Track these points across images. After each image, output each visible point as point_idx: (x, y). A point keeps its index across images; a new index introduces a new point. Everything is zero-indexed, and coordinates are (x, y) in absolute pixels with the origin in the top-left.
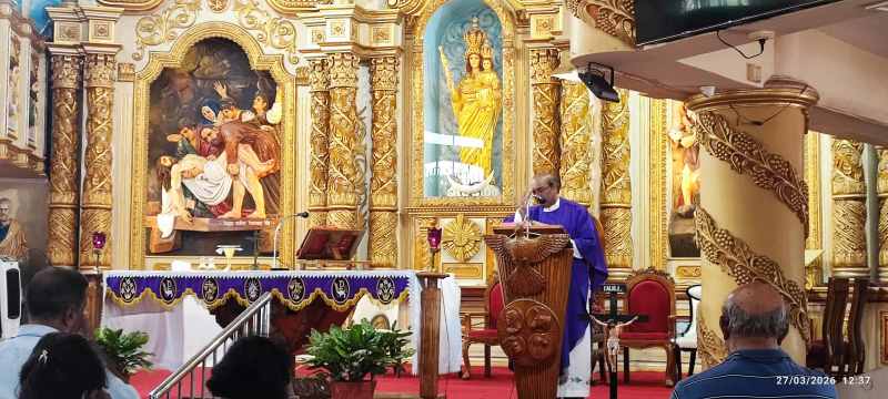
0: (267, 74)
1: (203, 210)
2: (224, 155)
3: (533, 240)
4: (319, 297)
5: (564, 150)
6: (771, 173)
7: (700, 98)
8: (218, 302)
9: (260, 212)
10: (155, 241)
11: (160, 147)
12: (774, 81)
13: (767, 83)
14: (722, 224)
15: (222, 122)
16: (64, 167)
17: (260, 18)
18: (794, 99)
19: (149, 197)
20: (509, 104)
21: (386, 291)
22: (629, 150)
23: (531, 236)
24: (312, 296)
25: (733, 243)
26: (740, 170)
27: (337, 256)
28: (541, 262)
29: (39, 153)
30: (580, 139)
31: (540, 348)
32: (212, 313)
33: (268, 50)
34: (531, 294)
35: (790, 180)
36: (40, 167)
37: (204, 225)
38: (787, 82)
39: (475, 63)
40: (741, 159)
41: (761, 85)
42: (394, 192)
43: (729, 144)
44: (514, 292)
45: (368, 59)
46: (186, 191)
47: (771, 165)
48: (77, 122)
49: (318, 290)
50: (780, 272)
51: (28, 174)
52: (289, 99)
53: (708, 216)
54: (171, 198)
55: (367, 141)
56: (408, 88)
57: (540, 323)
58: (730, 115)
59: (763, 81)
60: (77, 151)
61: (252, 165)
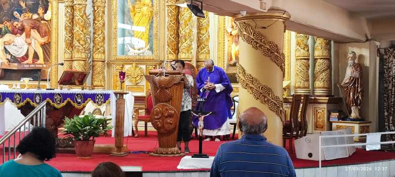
1: (14, 59)
2: (24, 34)
3: (168, 78)
4: (69, 102)
5: (181, 35)
6: (270, 50)
7: (240, 16)
8: (21, 104)
9: (41, 60)
12: (272, 9)
13: (269, 10)
14: (248, 72)
15: (23, 19)
18: (279, 17)
20: (156, 14)
21: (100, 100)
22: (209, 36)
23: (166, 76)
24: (66, 102)
26: (256, 48)
27: (77, 83)
28: (170, 87)
30: (188, 31)
31: (169, 125)
32: (19, 109)
34: (166, 102)
35: (277, 52)
37: (15, 66)
38: (278, 10)
40: (257, 43)
41: (266, 11)
42: (104, 53)
43: (252, 37)
44: (158, 101)
46: (6, 51)
47: (270, 46)
49: (68, 99)
52: (55, 9)
53: (244, 70)
55: (91, 29)
56: (110, 5)
57: (170, 114)
58: (253, 24)
59: (267, 9)
61: (37, 39)
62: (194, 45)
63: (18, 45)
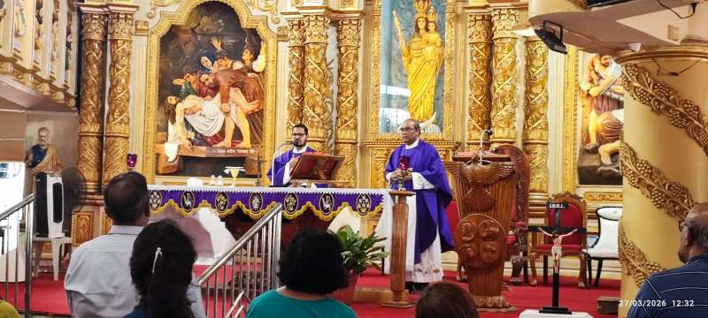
0: (254, 32)
1: (201, 140)
2: (218, 96)
3: (488, 167)
4: (309, 209)
5: (495, 96)
6: (684, 115)
7: (627, 53)
8: (228, 211)
9: (246, 142)
10: (162, 164)
11: (167, 89)
12: (689, 40)
13: (682, 41)
14: (642, 156)
15: (217, 69)
16: (91, 103)
18: (703, 55)
19: (159, 129)
20: (450, 59)
21: (364, 205)
22: (547, 97)
23: (484, 163)
24: (304, 208)
25: (652, 171)
26: (658, 112)
28: (492, 185)
29: (72, 91)
30: (508, 88)
31: (490, 254)
32: (222, 220)
33: (256, 12)
34: (483, 210)
35: (699, 120)
36: (72, 102)
37: (202, 151)
38: (699, 41)
39: (422, 25)
40: (660, 103)
41: (678, 43)
42: (355, 128)
43: (650, 91)
44: (468, 208)
45: (336, 21)
46: (187, 125)
47: (685, 108)
48: (102, 67)
49: (309, 203)
50: (689, 196)
51: (63, 108)
52: (272, 52)
53: (631, 149)
54: (175, 130)
55: (334, 87)
56: (367, 45)
57: (491, 233)
58: (651, 66)
59: (680, 40)
60: (102, 90)
61: (240, 105)
62: (520, 115)
63: (208, 115)
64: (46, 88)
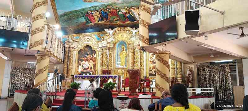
0: (95, 50)
2: (88, 62)
3: (134, 71)
5: (135, 61)
7: (156, 53)
8: (90, 79)
9: (93, 69)
10: (78, 73)
11: (79, 61)
13: (164, 51)
15: (88, 57)
16: (66, 62)
17: (94, 43)
18: (168, 53)
19: (77, 67)
21: (113, 78)
22: (144, 62)
29: (63, 60)
30: (137, 60)
33: (95, 47)
35: (167, 64)
36: (63, 62)
38: (167, 51)
39: (123, 50)
40: (161, 61)
42: (112, 67)
43: (160, 59)
44: (131, 78)
45: (109, 49)
46: (83, 66)
47: (165, 62)
48: (68, 56)
49: (104, 78)
50: (166, 76)
51: (61, 63)
52: (98, 54)
54: (81, 67)
58: (160, 55)
60: (68, 60)
61: (92, 63)
62: (139, 64)
63: (86, 64)
64: (58, 59)
